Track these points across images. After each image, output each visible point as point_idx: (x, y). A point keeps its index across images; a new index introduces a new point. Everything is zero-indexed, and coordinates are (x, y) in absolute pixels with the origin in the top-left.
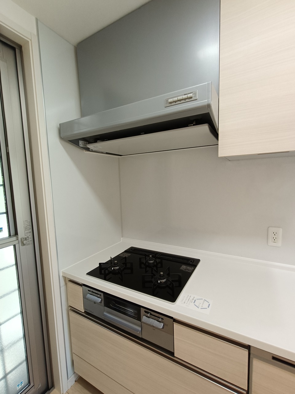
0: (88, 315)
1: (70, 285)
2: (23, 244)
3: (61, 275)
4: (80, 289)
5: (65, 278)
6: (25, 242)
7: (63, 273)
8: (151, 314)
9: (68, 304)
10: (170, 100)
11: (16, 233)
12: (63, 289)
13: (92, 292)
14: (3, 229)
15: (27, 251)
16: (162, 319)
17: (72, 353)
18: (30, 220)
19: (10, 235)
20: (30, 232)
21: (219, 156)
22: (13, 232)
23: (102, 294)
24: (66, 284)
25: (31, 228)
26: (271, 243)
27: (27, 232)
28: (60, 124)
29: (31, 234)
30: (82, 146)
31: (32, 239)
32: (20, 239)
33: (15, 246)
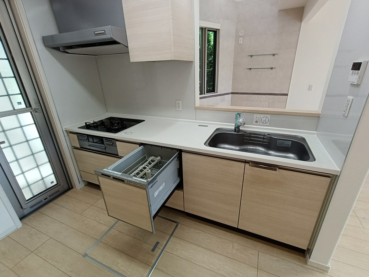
0: (82, 148)
1: (70, 134)
2: (36, 112)
3: (64, 130)
4: (76, 136)
5: (66, 131)
6: (37, 110)
7: (65, 128)
8: (107, 140)
9: (71, 145)
10: (96, 33)
11: (30, 106)
12: (67, 138)
13: (82, 136)
14: (22, 103)
15: (39, 115)
16: (112, 141)
17: (80, 171)
18: (37, 98)
19: (27, 107)
20: (39, 106)
21: (131, 62)
22: (28, 105)
23: (86, 136)
24: (68, 135)
25: (39, 103)
26: (178, 109)
27: (36, 105)
28: (43, 37)
29: (40, 106)
30: (62, 50)
31: (41, 110)
32: (33, 109)
33: (31, 112)
